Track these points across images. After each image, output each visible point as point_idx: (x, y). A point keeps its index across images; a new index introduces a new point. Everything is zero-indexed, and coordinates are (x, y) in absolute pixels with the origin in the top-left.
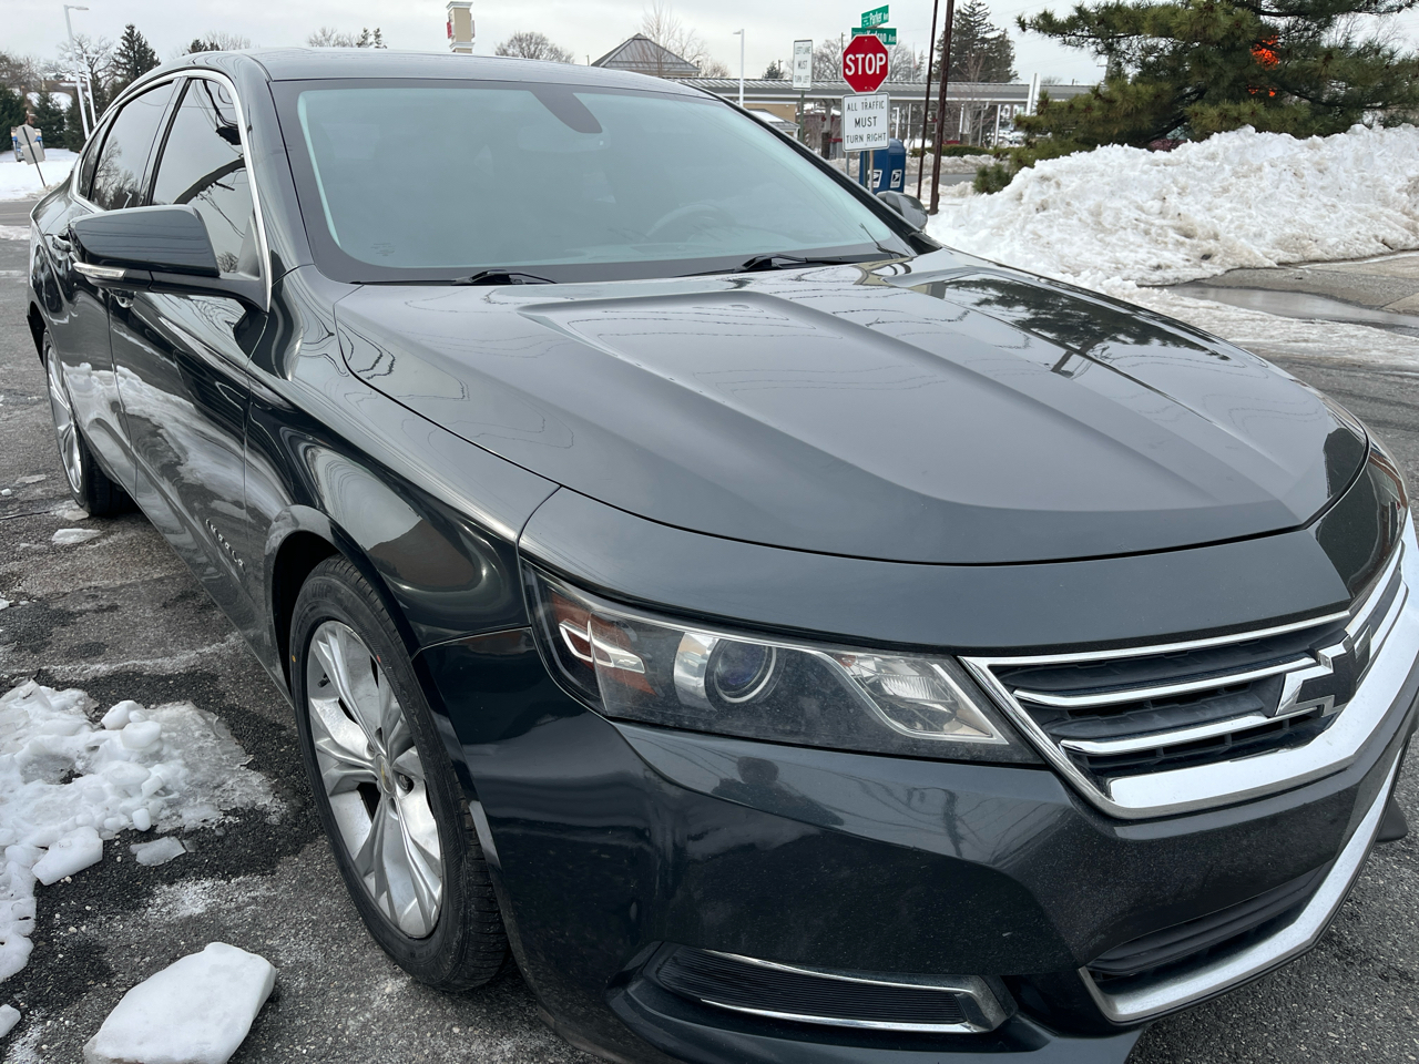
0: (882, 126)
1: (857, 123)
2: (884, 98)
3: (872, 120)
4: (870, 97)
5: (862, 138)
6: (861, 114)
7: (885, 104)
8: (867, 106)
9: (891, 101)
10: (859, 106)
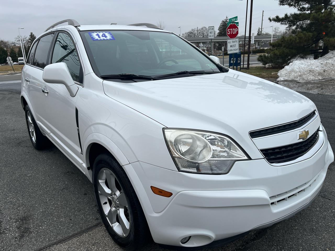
0: (237, 47)
1: (231, 46)
2: (237, 40)
3: (235, 45)
4: (234, 40)
5: (232, 50)
6: (232, 44)
7: (238, 41)
8: (233, 42)
9: (239, 41)
10: (231, 42)
